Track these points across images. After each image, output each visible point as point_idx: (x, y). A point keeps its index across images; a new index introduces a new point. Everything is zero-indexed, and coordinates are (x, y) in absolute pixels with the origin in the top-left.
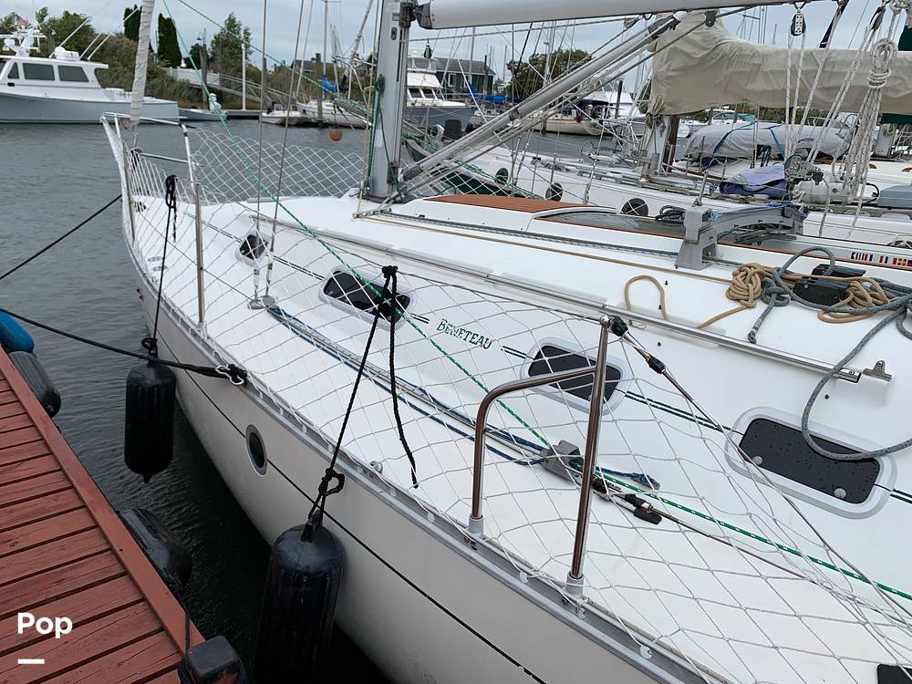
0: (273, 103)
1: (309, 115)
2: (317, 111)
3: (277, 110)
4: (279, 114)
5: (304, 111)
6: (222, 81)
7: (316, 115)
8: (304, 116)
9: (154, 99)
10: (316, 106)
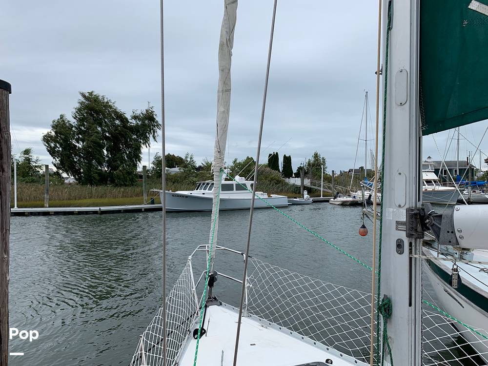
0: (338, 193)
1: (357, 199)
2: (361, 196)
3: (339, 197)
4: (340, 199)
5: (354, 197)
6: (311, 183)
7: (361, 198)
8: (354, 199)
9: (277, 195)
10: (361, 194)
